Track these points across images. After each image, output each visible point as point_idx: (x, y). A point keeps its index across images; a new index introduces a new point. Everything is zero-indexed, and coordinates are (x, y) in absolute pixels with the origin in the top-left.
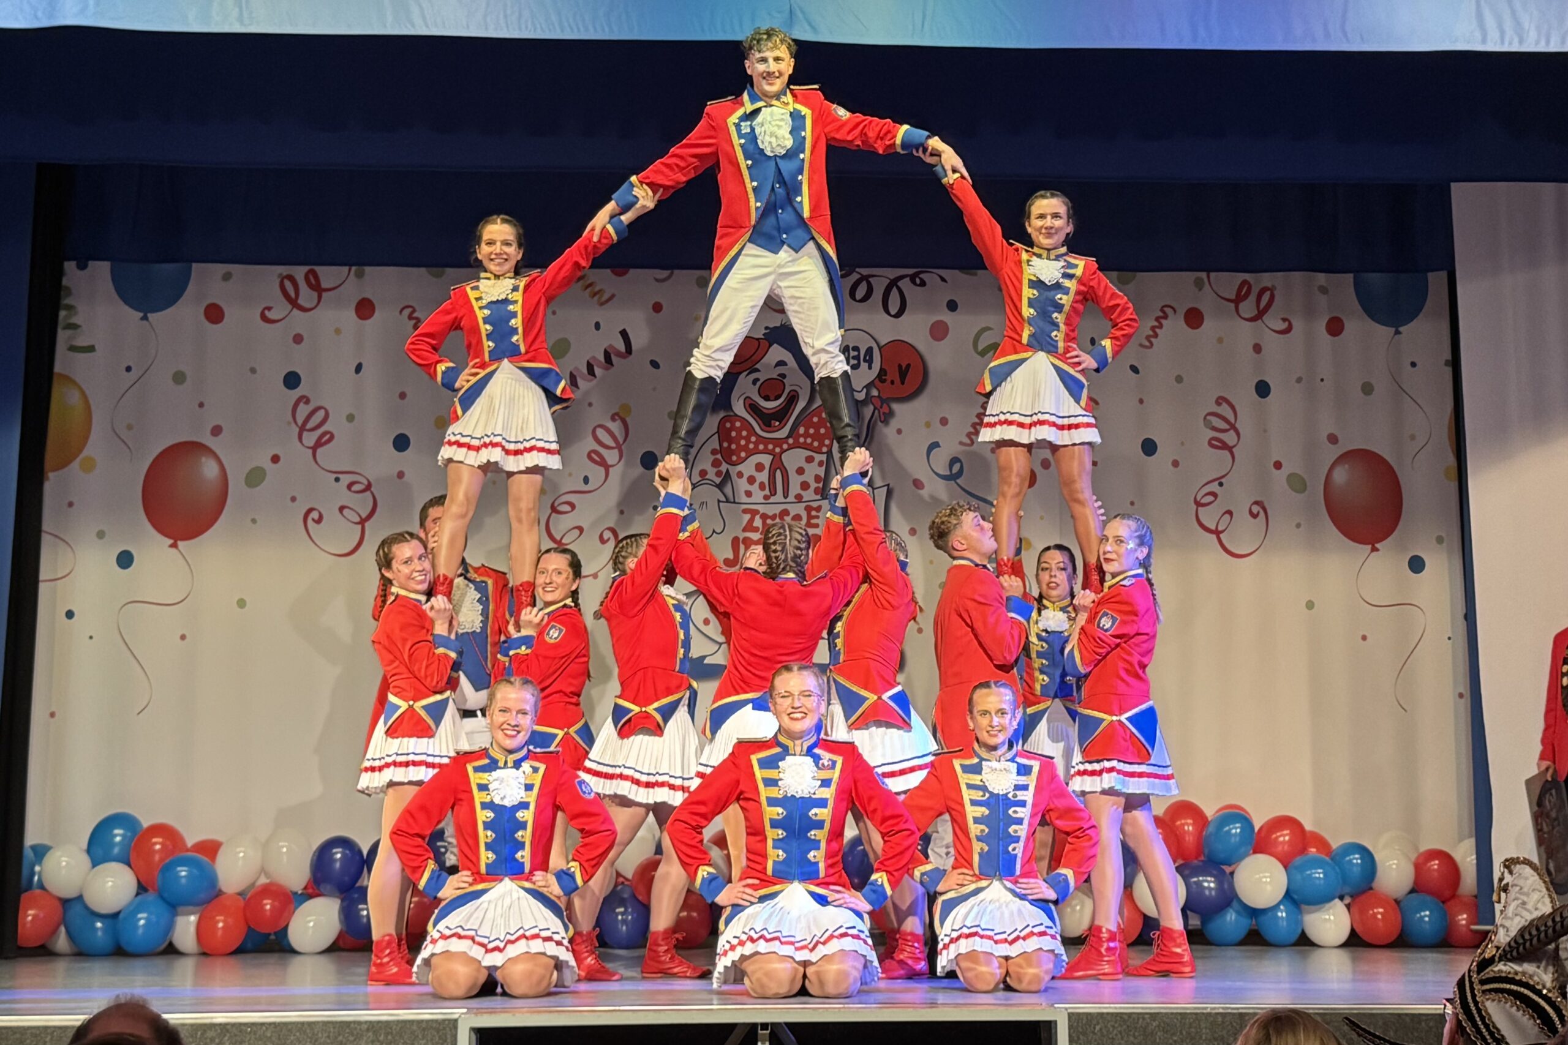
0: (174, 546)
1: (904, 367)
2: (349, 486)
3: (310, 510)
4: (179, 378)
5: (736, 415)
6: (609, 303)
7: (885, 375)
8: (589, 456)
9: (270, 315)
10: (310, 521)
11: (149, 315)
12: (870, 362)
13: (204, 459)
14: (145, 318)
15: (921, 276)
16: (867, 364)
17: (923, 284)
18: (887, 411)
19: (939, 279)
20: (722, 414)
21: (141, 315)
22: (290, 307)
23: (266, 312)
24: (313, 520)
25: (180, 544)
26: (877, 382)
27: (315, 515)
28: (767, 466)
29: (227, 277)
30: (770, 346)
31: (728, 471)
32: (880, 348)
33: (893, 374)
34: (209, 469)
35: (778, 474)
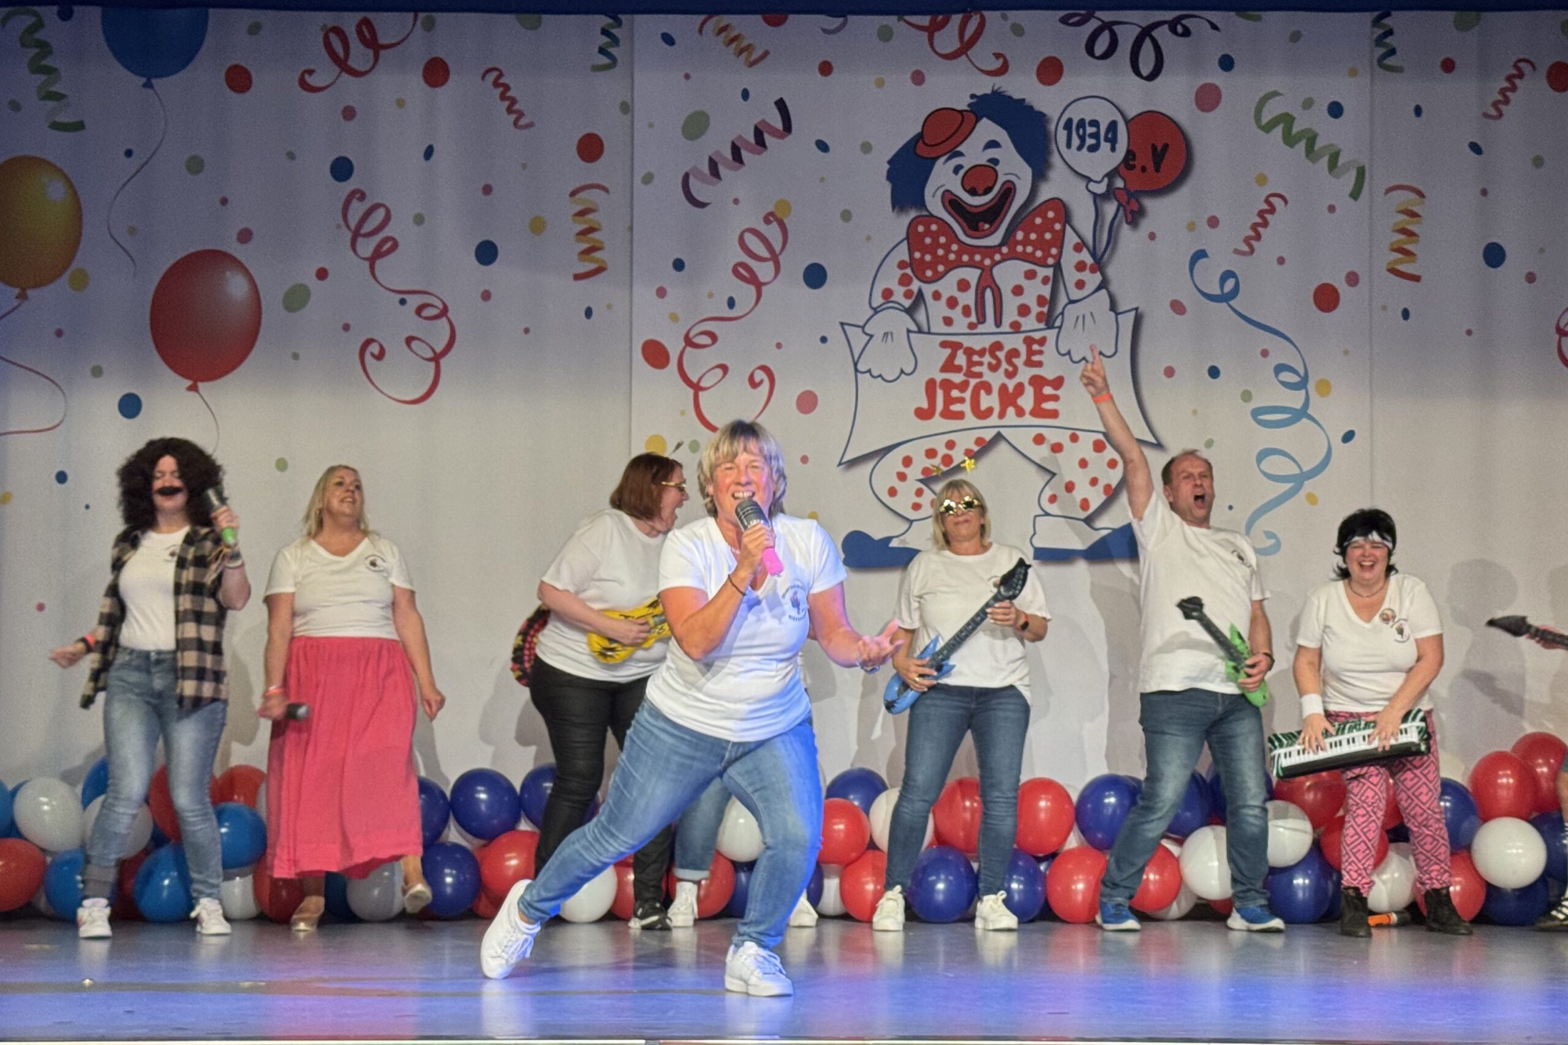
0: (193, 388)
1: (1159, 148)
2: (419, 311)
3: (368, 342)
4: (195, 165)
5: (931, 215)
6: (762, 64)
7: (1134, 159)
8: (735, 272)
9: (311, 80)
10: (368, 357)
11: (154, 81)
12: (1113, 141)
13: (228, 274)
14: (148, 85)
15: (1184, 22)
16: (1108, 145)
17: (1187, 33)
18: (1136, 209)
19: (1208, 26)
20: (913, 214)
21: (144, 80)
22: (338, 70)
23: (307, 76)
24: (372, 355)
25: (201, 385)
26: (1123, 169)
27: (374, 348)
28: (973, 284)
29: (254, 29)
30: (978, 120)
31: (920, 292)
32: (1127, 122)
33: (1144, 159)
34: (236, 287)
35: (988, 294)
